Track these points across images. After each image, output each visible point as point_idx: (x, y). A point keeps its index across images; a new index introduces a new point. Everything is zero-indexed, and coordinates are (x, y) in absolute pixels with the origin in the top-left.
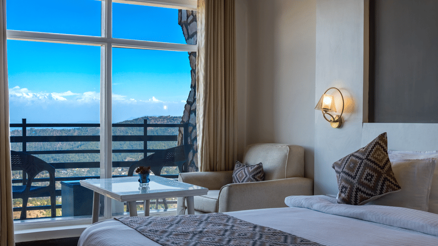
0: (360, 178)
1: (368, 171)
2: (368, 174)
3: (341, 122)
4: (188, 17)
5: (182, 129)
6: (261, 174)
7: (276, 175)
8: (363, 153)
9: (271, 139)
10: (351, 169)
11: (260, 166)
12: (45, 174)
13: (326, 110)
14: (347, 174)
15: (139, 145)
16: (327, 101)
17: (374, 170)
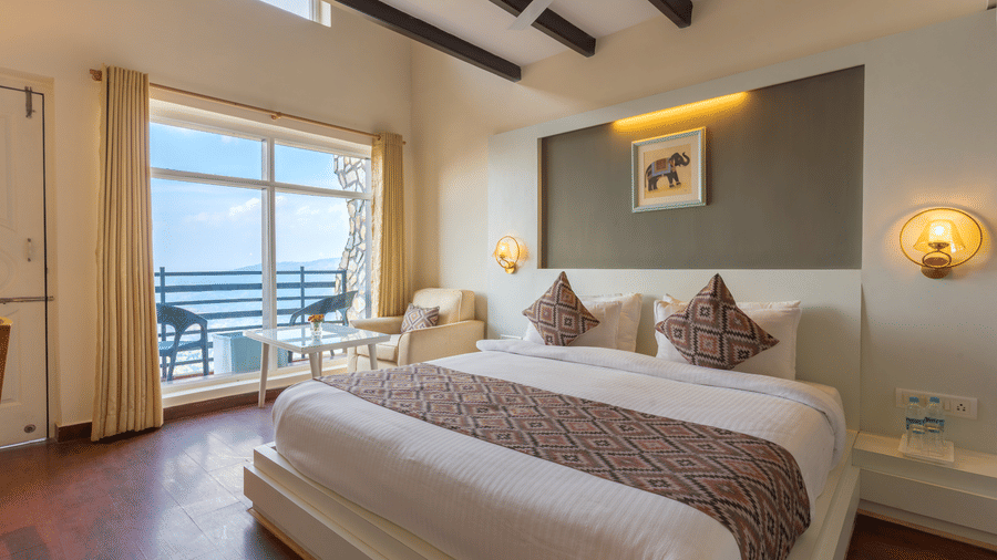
0: (560, 325)
1: (564, 316)
2: (566, 319)
3: (515, 268)
4: (345, 166)
5: (340, 276)
6: (435, 318)
7: (450, 318)
8: (552, 298)
9: (436, 285)
10: (548, 317)
11: (437, 310)
12: (197, 327)
13: (502, 257)
14: (545, 323)
15: (296, 292)
16: (502, 249)
17: (570, 313)
